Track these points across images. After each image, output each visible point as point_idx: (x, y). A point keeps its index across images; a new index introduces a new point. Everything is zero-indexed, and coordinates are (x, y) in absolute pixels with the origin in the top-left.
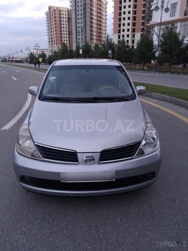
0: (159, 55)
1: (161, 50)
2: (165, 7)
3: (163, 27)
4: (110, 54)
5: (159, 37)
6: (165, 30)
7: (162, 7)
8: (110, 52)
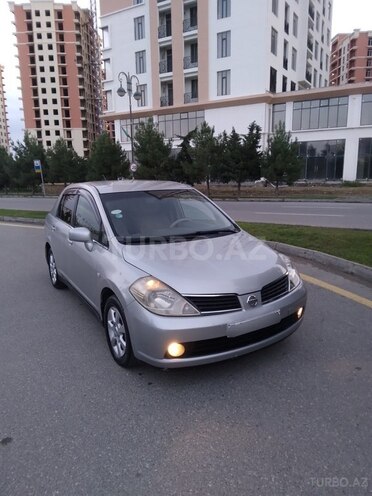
0: (138, 168)
1: (139, 161)
2: (134, 91)
3: (136, 121)
4: (38, 167)
5: (132, 138)
6: (139, 127)
7: (130, 90)
8: (37, 163)
